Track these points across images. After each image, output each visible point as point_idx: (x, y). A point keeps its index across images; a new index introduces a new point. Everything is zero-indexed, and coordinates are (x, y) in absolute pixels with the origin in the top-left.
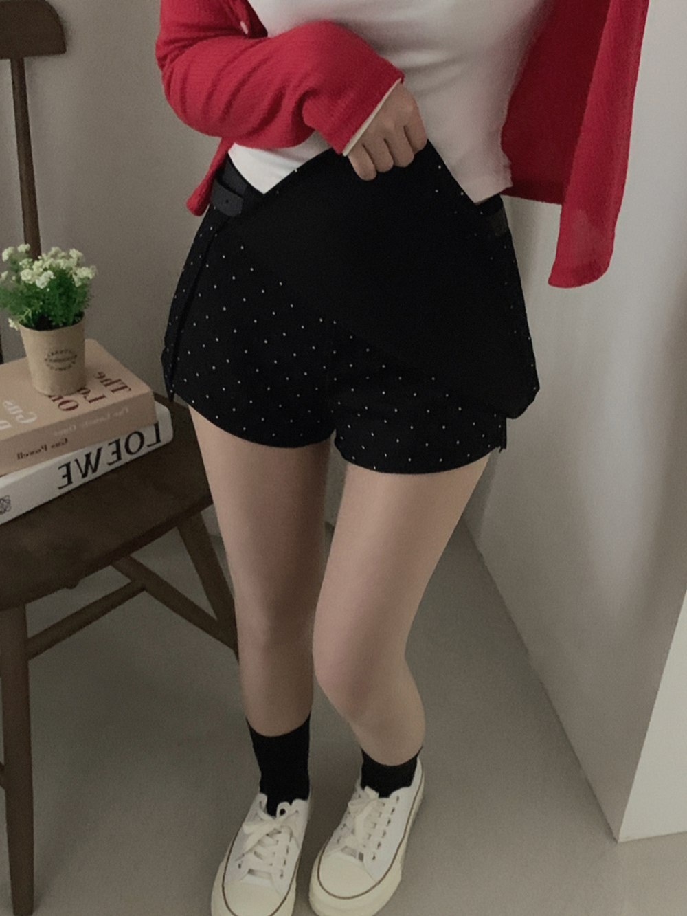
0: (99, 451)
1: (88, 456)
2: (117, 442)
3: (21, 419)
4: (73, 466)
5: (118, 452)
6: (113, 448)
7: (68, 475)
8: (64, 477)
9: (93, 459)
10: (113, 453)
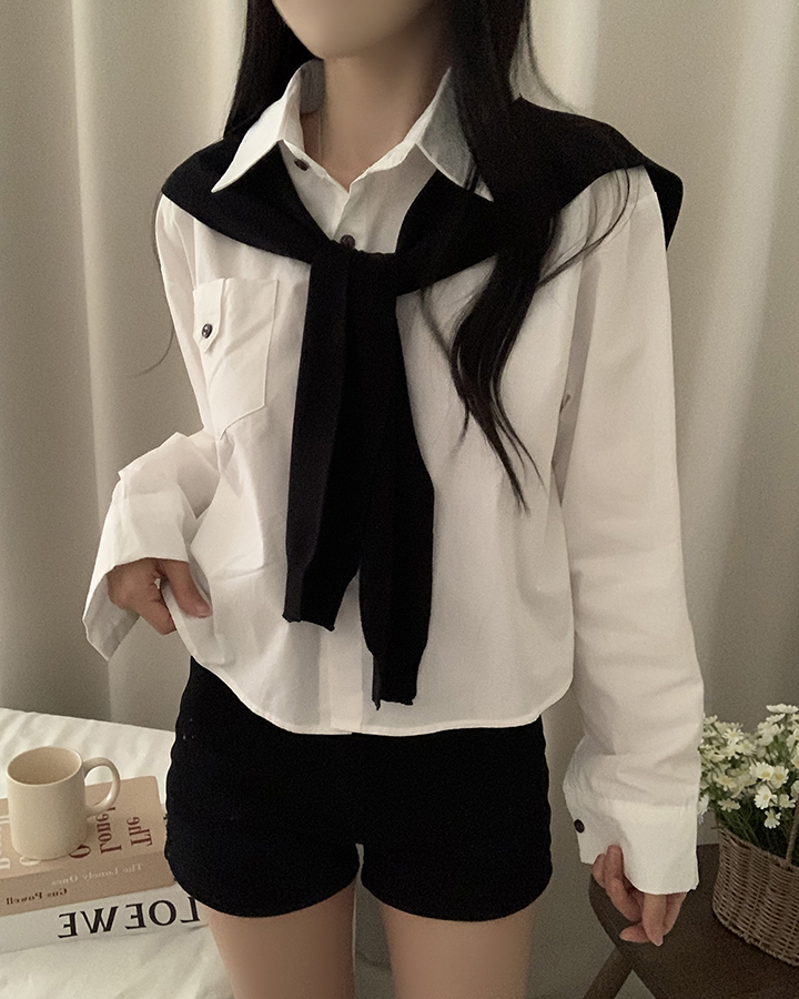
0: (114, 910)
1: (99, 912)
2: (139, 907)
4: (79, 919)
5: (140, 916)
6: (134, 911)
7: (72, 925)
8: (66, 926)
9: (105, 916)
10: (133, 917)
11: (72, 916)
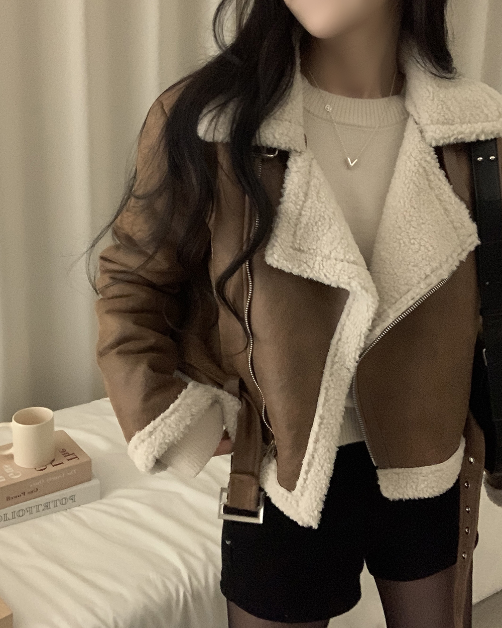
3: (12, 476)
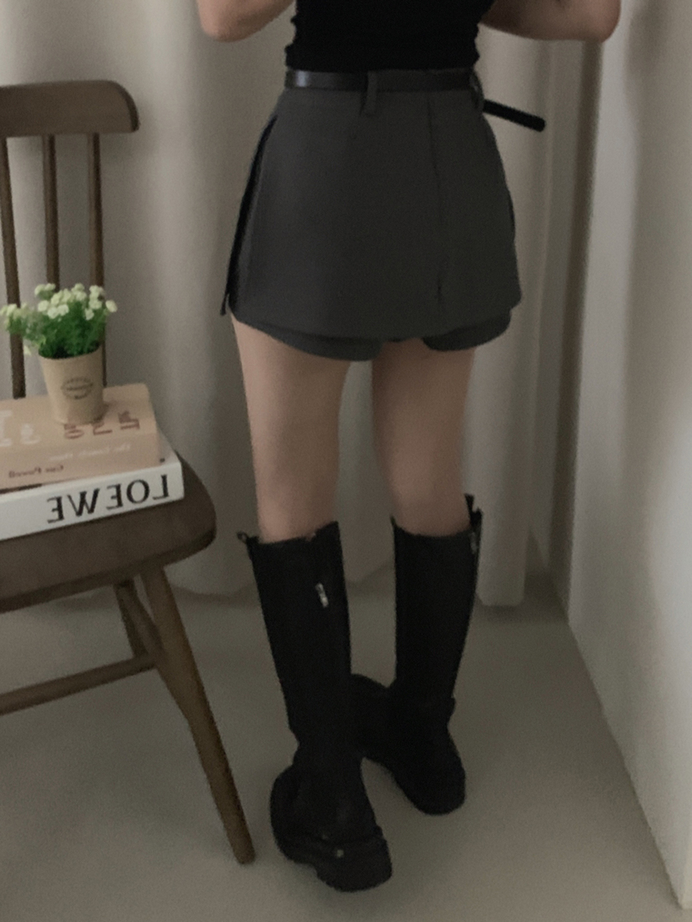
0: (96, 492)
1: (83, 495)
2: (118, 488)
4: (66, 504)
5: (118, 496)
6: (114, 492)
7: (59, 508)
8: (54, 510)
9: (89, 499)
10: (113, 497)
11: (59, 500)
